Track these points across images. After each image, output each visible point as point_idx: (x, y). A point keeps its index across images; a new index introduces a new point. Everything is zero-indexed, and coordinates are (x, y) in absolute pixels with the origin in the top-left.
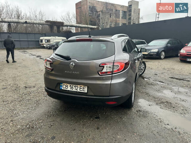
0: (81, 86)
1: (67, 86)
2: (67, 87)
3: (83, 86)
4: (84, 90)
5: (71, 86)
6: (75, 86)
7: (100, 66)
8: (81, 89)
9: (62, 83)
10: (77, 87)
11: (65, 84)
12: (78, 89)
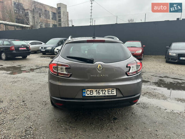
0: (108, 89)
1: (91, 91)
2: (92, 93)
3: (111, 89)
4: (113, 93)
5: (97, 91)
6: (102, 90)
7: (127, 67)
8: (109, 93)
9: (85, 89)
10: (105, 91)
11: (89, 90)
12: (106, 93)
